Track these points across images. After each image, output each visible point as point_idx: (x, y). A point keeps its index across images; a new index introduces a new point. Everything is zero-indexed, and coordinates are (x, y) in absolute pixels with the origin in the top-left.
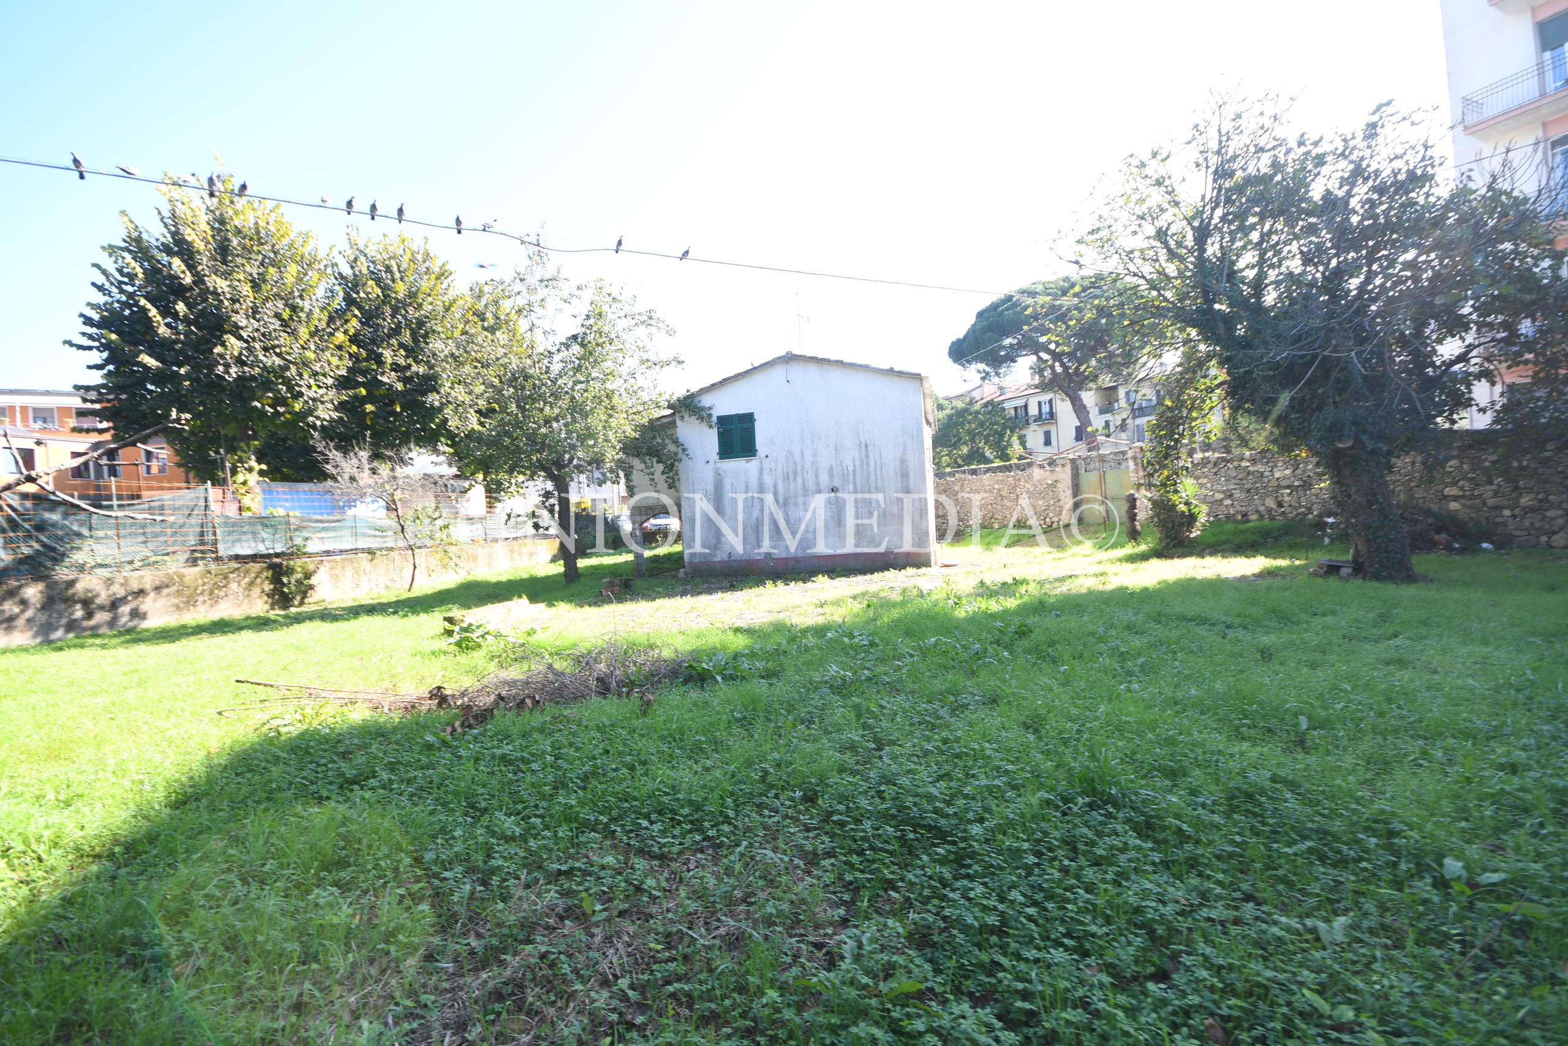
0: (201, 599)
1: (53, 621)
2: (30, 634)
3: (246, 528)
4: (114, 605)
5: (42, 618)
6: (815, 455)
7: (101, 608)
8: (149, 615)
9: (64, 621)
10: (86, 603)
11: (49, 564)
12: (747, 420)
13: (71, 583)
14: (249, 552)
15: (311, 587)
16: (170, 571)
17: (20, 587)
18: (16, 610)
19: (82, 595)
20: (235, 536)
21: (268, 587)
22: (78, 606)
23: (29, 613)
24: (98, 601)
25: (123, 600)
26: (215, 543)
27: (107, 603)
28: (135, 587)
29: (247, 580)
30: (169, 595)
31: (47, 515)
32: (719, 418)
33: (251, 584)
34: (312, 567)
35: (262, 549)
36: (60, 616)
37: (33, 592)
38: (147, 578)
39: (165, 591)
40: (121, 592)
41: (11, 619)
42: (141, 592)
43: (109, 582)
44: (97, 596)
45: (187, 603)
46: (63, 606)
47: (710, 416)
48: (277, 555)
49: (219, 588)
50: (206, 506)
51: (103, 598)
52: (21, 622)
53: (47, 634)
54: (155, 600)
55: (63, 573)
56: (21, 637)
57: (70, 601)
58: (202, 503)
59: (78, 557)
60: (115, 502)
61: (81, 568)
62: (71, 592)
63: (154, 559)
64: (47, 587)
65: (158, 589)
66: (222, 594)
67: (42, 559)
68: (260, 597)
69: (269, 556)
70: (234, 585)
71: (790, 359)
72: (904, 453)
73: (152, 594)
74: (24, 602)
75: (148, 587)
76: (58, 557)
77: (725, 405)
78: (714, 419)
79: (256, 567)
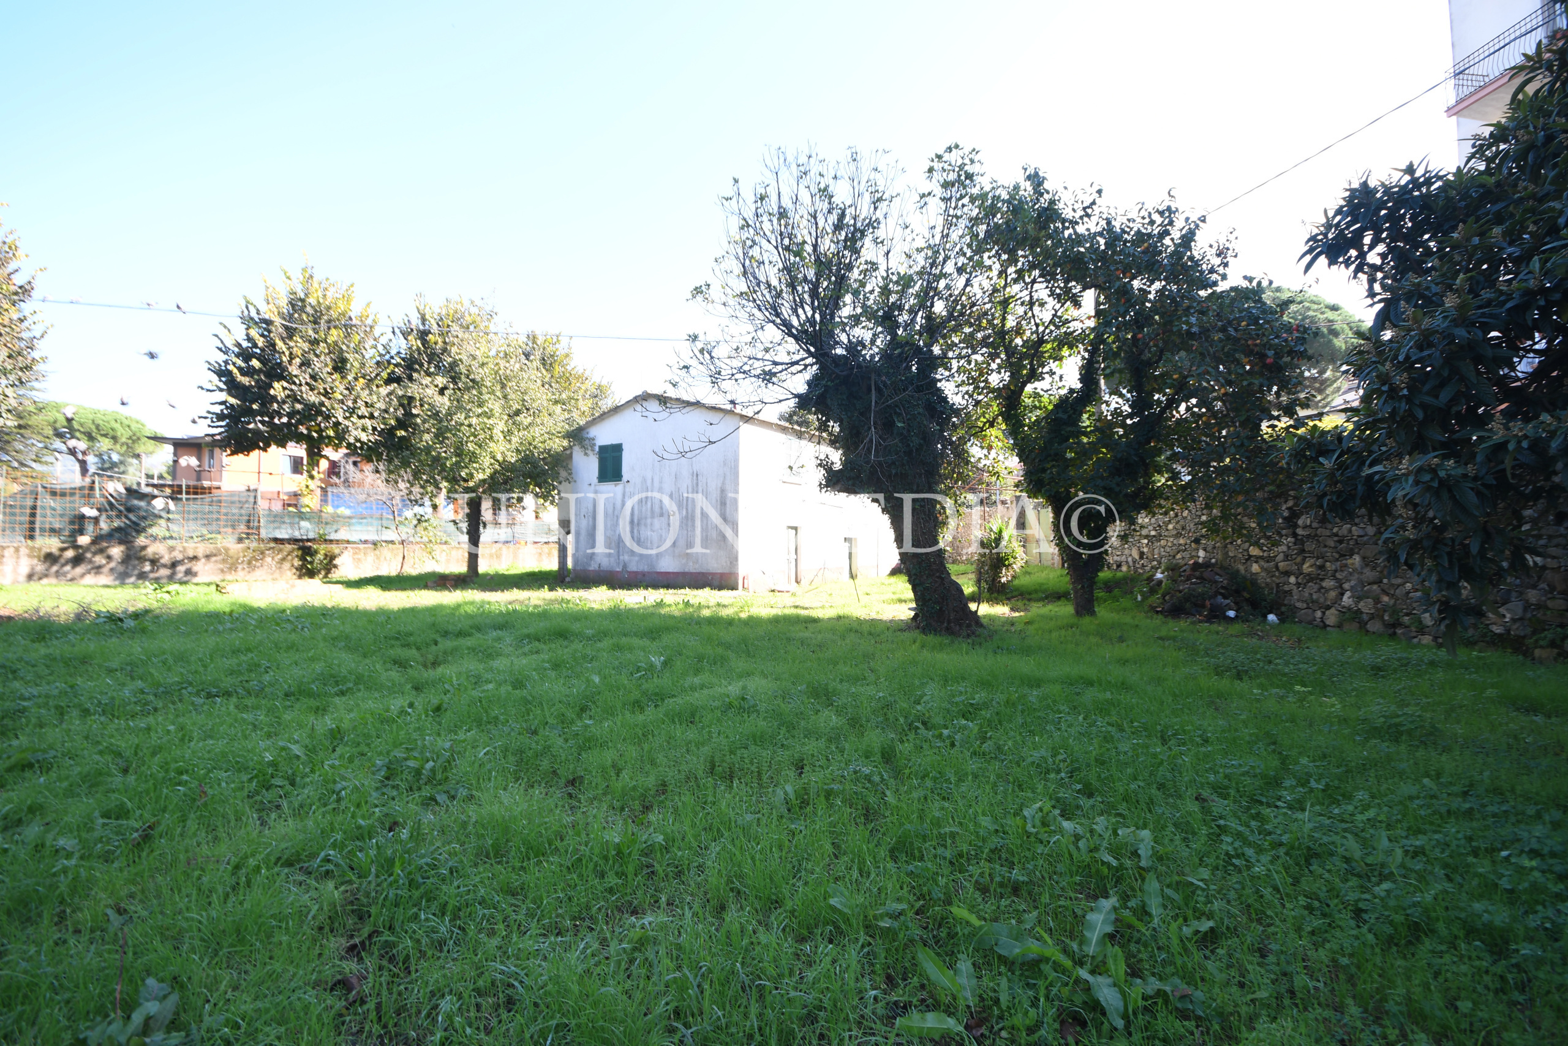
0: (240, 567)
1: (129, 571)
2: (112, 578)
3: (287, 520)
4: (174, 565)
5: (121, 569)
6: (661, 482)
7: (165, 566)
8: (199, 574)
9: (136, 572)
10: (154, 562)
11: (134, 534)
12: (617, 449)
13: (144, 548)
14: (286, 536)
15: (335, 566)
16: (219, 545)
17: (108, 547)
18: (104, 561)
19: (151, 557)
20: (276, 525)
21: (297, 563)
22: (147, 563)
23: (113, 565)
24: (162, 561)
25: (181, 562)
26: (258, 528)
27: (169, 563)
28: (191, 554)
29: (280, 556)
30: (216, 561)
31: (136, 502)
32: (600, 447)
33: (284, 559)
34: (337, 551)
35: (297, 535)
36: (134, 567)
37: (116, 551)
38: (201, 549)
39: (214, 559)
40: (180, 557)
41: (99, 567)
42: (195, 558)
43: (172, 549)
44: (161, 557)
45: (230, 569)
46: (136, 562)
47: (594, 445)
48: (308, 540)
49: (257, 560)
50: (255, 503)
51: (166, 559)
52: (105, 570)
53: (123, 579)
54: (205, 564)
55: (141, 541)
56: (104, 579)
57: (142, 559)
58: (252, 500)
59: (153, 531)
60: (184, 496)
61: (155, 538)
62: (143, 553)
63: (210, 536)
64: (128, 549)
65: (208, 557)
66: (258, 564)
67: (129, 530)
68: (290, 570)
69: (302, 540)
70: (269, 559)
71: (645, 397)
72: (723, 483)
73: (203, 560)
74: (109, 558)
75: (200, 554)
76: (139, 530)
77: (604, 435)
78: (597, 449)
79: (289, 547)
